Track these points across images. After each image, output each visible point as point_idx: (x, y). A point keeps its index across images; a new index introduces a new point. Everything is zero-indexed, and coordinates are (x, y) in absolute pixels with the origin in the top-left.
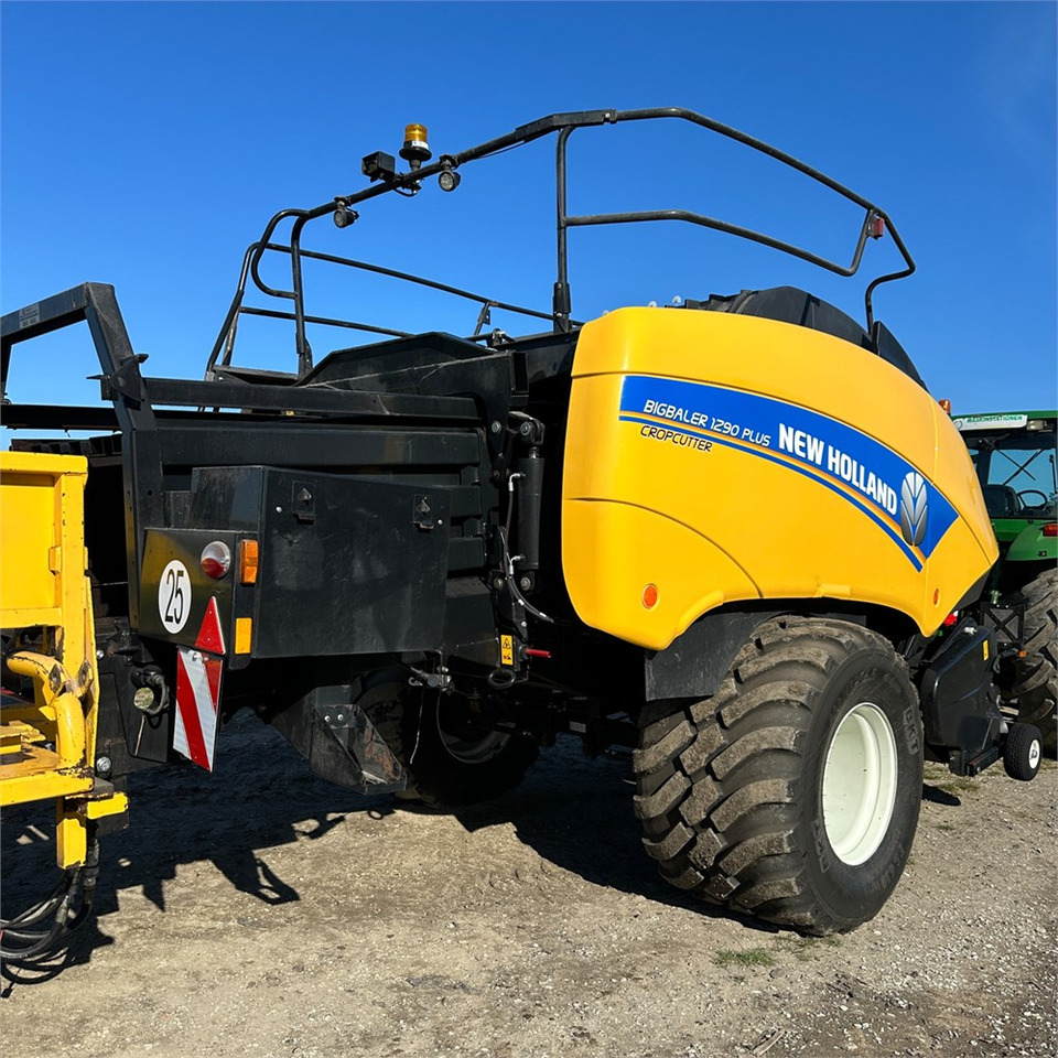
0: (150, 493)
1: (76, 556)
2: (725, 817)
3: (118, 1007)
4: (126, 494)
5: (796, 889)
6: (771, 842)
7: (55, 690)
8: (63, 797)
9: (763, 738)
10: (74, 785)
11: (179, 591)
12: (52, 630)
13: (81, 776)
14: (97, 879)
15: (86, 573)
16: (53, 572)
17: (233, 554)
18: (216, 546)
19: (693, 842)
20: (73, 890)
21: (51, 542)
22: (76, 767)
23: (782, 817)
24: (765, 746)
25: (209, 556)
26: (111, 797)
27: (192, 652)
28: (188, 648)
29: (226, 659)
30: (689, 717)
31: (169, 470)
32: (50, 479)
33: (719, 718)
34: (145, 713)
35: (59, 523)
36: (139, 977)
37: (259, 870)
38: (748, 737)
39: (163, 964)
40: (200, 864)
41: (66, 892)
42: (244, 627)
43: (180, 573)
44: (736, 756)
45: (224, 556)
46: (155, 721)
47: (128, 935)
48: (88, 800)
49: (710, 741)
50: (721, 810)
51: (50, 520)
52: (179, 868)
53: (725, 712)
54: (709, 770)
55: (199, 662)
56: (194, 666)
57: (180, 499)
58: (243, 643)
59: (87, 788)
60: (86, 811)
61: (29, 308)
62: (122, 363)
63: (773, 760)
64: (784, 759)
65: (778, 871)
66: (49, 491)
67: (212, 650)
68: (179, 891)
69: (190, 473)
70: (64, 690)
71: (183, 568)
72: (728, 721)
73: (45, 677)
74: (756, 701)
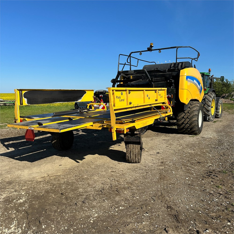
2: (190, 122)
5: (197, 129)
6: (195, 124)
9: (194, 114)
19: (185, 126)
23: (196, 122)
24: (194, 115)
30: (184, 112)
33: (188, 112)
38: (192, 114)
44: (191, 116)
49: (187, 115)
50: (189, 122)
53: (189, 112)
54: (188, 118)
63: (195, 116)
64: (196, 116)
65: (195, 127)
72: (190, 113)
74: (193, 110)
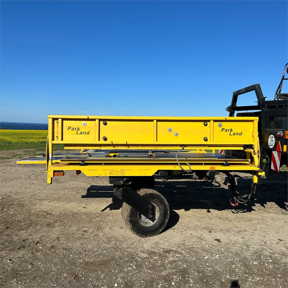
0: (267, 123)
1: (256, 133)
3: (258, 219)
4: (262, 123)
7: (254, 154)
8: (255, 170)
10: (257, 169)
11: (272, 140)
12: (252, 145)
13: (258, 168)
14: (256, 192)
15: (258, 136)
16: (253, 136)
17: (283, 133)
18: (280, 132)
20: (251, 193)
21: (252, 131)
22: (257, 166)
25: (279, 134)
26: (262, 172)
27: (275, 151)
28: (274, 150)
29: (282, 152)
31: (270, 118)
32: (252, 121)
34: (265, 163)
35: (254, 128)
36: (261, 216)
37: (286, 206)
39: (266, 215)
40: (272, 202)
41: (250, 193)
42: (285, 147)
43: (273, 137)
45: (281, 134)
46: (267, 165)
47: (258, 210)
48: (259, 172)
51: (252, 128)
52: (267, 202)
55: (276, 153)
56: (275, 154)
57: (272, 123)
58: (285, 150)
59: (259, 170)
60: (258, 174)
61: (243, 89)
62: (262, 99)
66: (252, 123)
67: (279, 151)
68: (267, 206)
69: (274, 118)
70: (255, 154)
71: (273, 136)
73: (252, 152)
